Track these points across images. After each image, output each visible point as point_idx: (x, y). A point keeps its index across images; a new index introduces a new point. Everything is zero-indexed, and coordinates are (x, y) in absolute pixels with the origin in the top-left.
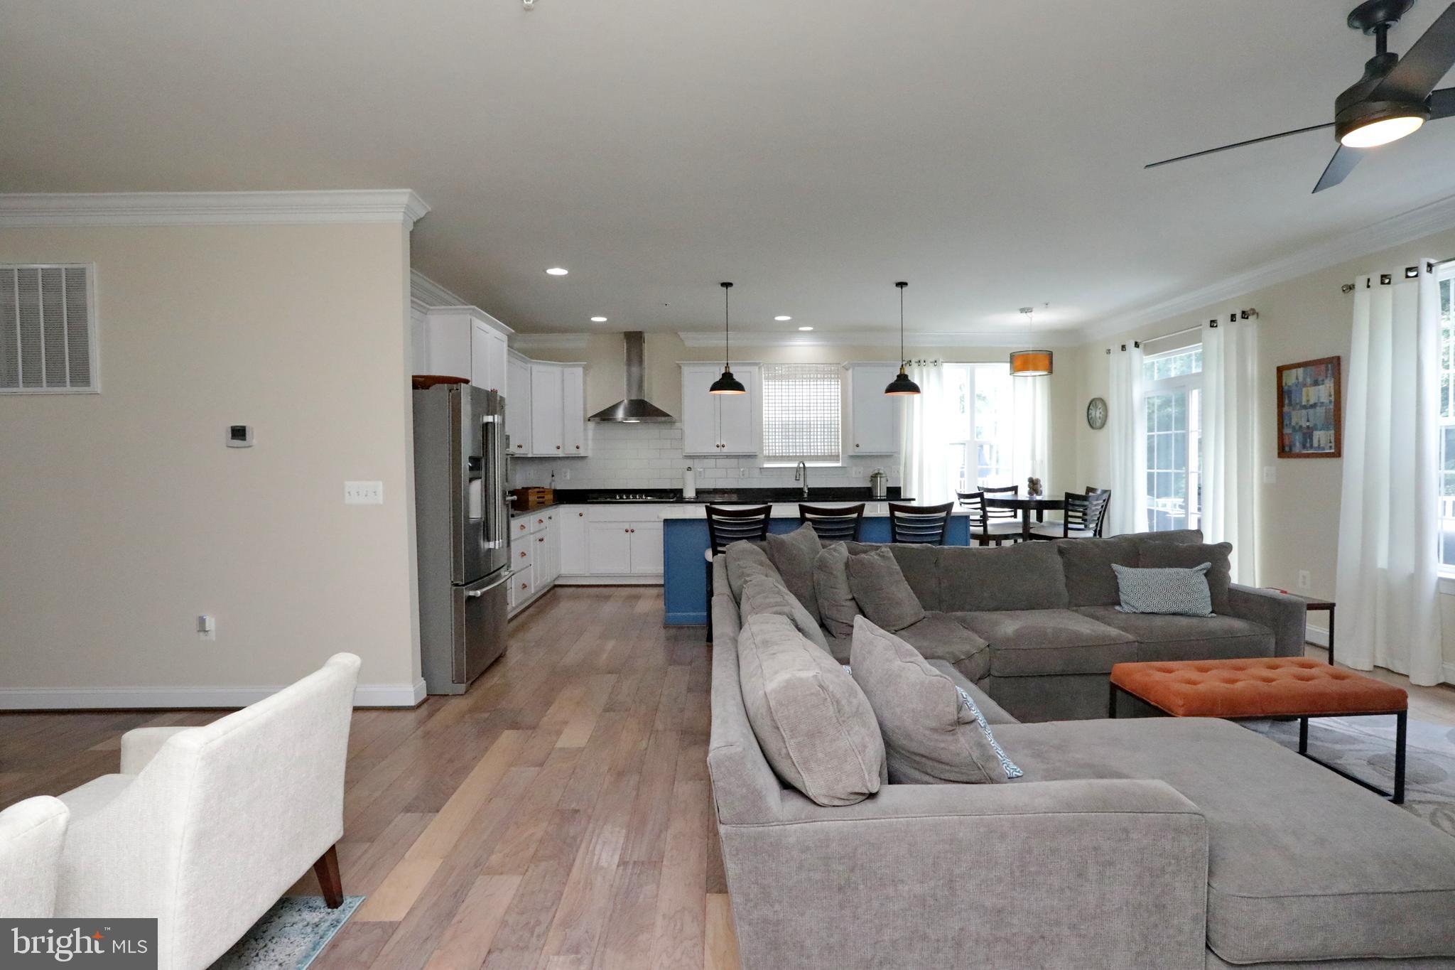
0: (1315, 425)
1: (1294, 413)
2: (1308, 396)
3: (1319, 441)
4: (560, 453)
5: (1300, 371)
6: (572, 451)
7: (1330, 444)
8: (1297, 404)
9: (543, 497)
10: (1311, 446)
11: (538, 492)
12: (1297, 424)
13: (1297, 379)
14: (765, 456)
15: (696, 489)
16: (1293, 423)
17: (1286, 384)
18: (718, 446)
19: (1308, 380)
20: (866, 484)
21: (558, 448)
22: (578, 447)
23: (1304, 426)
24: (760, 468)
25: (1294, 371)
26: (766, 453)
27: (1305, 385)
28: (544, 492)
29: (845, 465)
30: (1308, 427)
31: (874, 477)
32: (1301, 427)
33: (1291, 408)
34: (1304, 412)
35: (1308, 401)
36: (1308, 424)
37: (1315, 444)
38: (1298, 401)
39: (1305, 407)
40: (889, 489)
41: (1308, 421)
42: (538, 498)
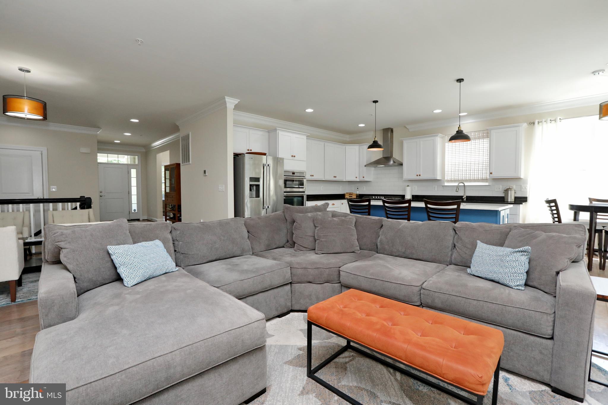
4: (358, 180)
6: (362, 179)
9: (352, 197)
11: (349, 195)
14: (446, 180)
15: (412, 195)
18: (417, 176)
20: (502, 195)
21: (356, 178)
22: (363, 177)
24: (443, 186)
26: (446, 178)
28: (352, 194)
29: (489, 185)
31: (506, 191)
40: (516, 198)
42: (349, 197)
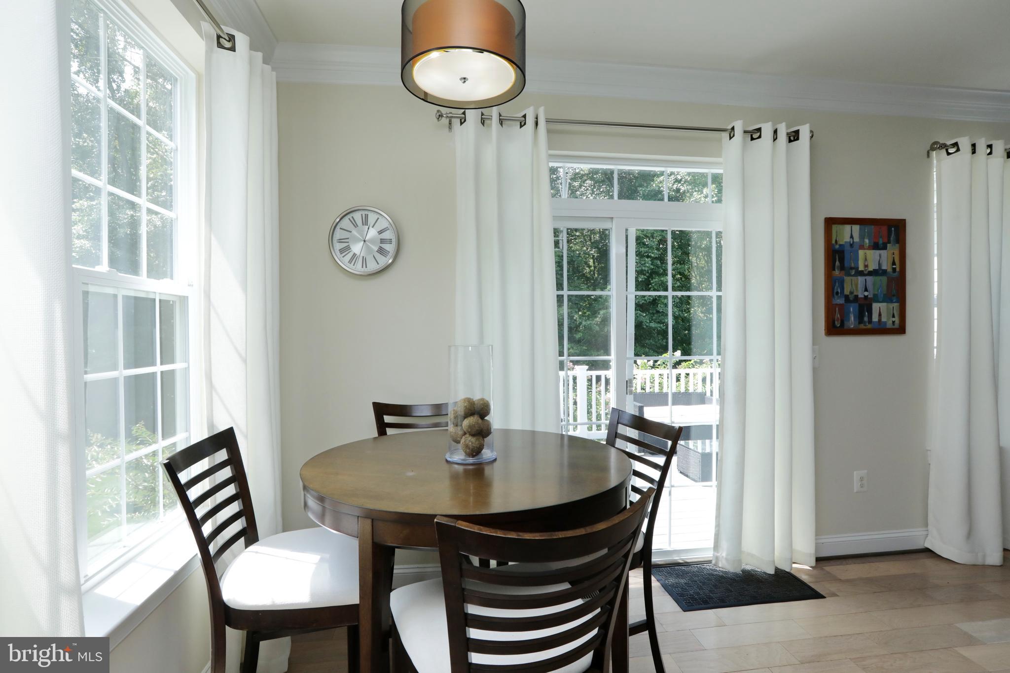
0: (875, 295)
1: (847, 279)
2: (866, 259)
3: (880, 315)
5: (856, 228)
7: (894, 319)
8: (852, 268)
10: (870, 321)
12: (851, 293)
13: (852, 237)
16: (847, 292)
17: (836, 241)
19: (867, 241)
23: (861, 296)
25: (847, 228)
27: (862, 247)
30: (866, 297)
32: (856, 296)
33: (843, 272)
34: (861, 279)
35: (866, 266)
36: (866, 294)
37: (875, 318)
38: (853, 265)
39: (861, 273)
41: (866, 290)
